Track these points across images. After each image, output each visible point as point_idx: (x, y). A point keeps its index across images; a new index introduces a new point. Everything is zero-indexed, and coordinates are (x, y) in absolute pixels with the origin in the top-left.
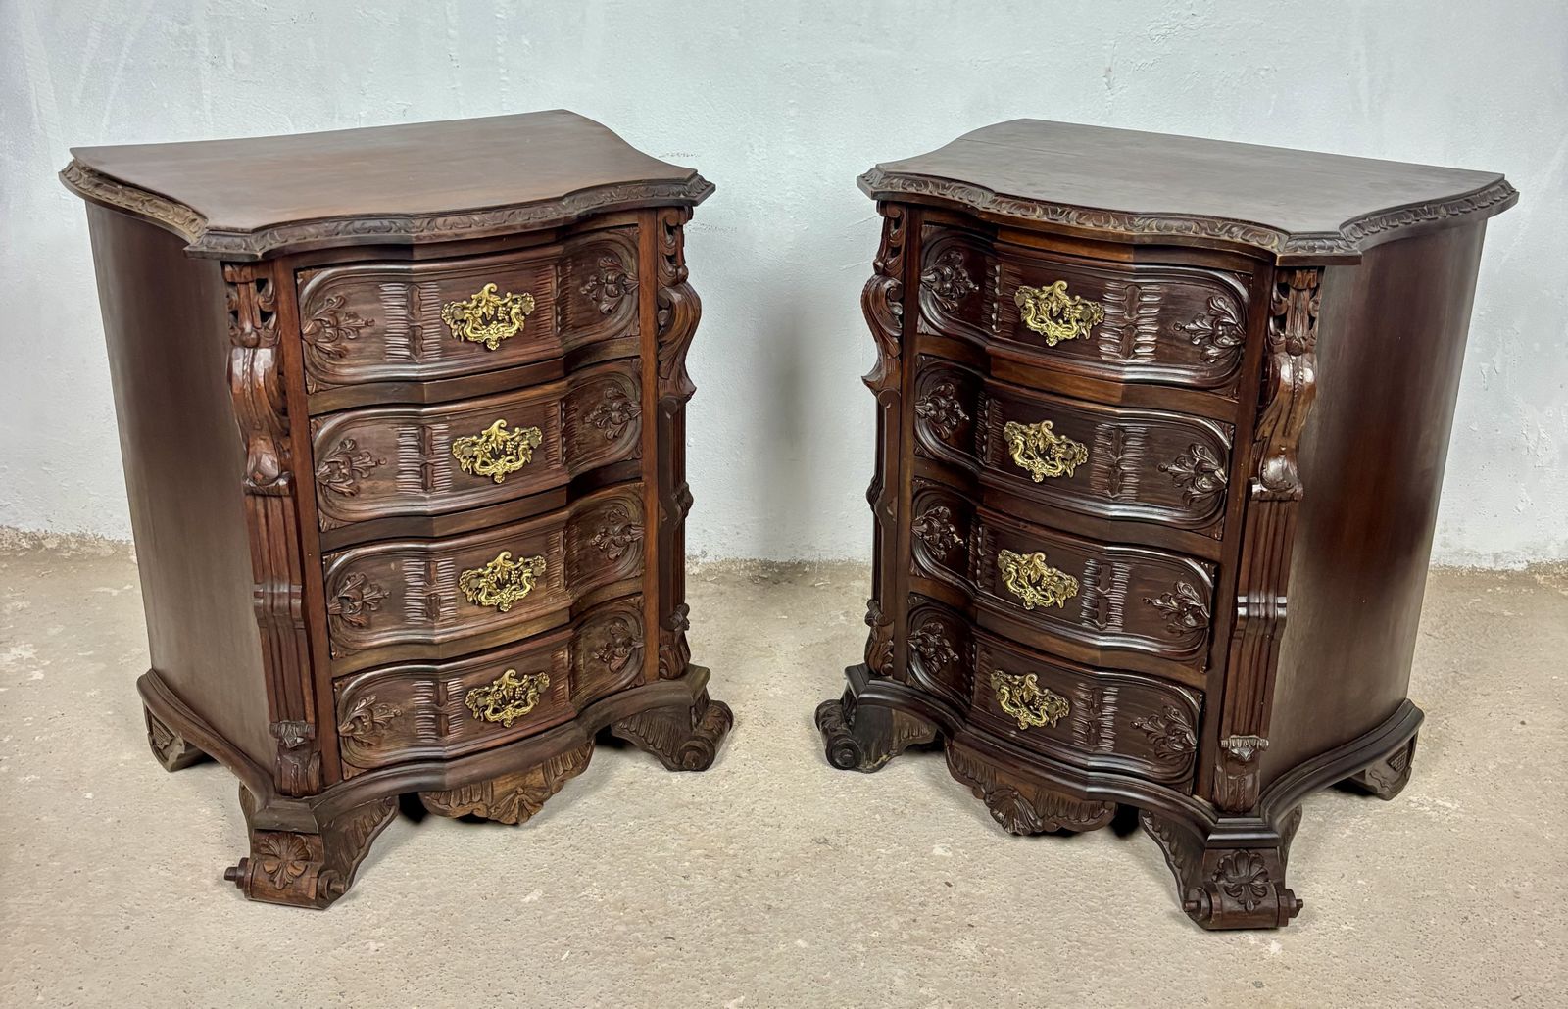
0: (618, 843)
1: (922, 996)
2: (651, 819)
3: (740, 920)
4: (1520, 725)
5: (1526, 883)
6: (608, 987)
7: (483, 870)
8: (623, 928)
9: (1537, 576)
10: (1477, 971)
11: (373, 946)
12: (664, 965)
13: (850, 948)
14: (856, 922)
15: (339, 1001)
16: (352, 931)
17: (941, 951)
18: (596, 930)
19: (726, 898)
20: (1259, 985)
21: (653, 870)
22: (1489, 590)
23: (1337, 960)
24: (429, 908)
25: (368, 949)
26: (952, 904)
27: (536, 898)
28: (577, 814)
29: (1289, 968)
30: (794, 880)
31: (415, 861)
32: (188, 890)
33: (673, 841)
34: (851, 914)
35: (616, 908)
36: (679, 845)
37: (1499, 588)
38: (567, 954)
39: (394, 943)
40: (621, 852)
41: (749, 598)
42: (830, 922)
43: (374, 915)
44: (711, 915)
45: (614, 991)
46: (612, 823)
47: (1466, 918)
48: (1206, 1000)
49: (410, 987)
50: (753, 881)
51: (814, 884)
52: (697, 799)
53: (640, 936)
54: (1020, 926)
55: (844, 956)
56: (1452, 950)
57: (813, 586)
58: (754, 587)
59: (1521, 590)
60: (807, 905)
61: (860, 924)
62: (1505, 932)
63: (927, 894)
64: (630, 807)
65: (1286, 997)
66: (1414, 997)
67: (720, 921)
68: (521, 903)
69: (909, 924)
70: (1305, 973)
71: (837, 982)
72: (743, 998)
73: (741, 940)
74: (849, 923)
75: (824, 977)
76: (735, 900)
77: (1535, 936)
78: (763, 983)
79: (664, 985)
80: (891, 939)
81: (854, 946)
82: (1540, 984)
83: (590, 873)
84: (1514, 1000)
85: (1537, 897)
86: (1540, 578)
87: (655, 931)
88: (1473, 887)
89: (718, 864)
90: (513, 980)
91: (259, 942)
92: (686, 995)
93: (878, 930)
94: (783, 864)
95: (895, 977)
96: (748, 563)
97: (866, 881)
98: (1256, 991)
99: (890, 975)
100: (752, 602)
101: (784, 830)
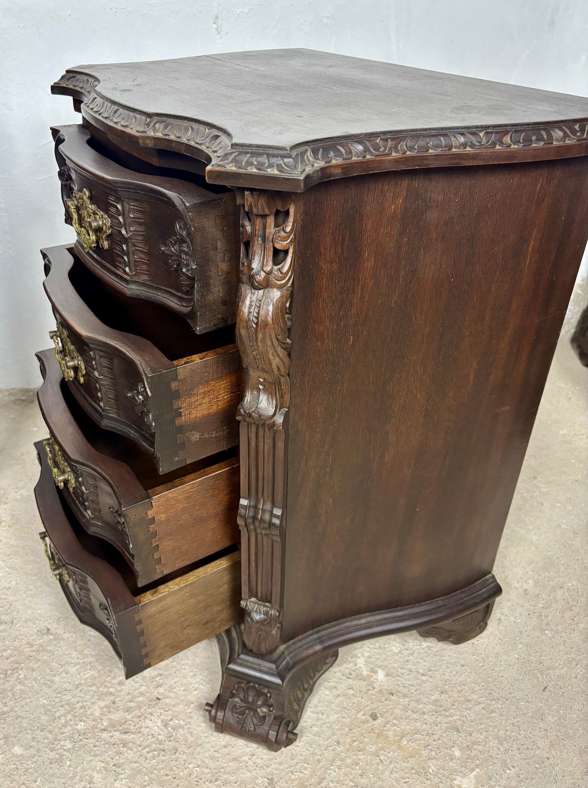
14: (65, 715)
17: (133, 733)
20: (374, 717)
23: (424, 678)
29: (393, 695)
30: (17, 678)
34: (62, 706)
41: (12, 416)
42: (44, 719)
48: (338, 742)
51: (35, 679)
55: (53, 757)
60: (26, 704)
61: (69, 717)
65: (395, 724)
70: (405, 696)
74: (59, 717)
80: (95, 727)
81: (62, 743)
82: (557, 673)
84: (544, 690)
93: (84, 721)
94: (12, 662)
95: (95, 774)
96: (11, 391)
97: (78, 667)
98: (373, 725)
99: (90, 772)
100: (14, 419)
101: (16, 625)
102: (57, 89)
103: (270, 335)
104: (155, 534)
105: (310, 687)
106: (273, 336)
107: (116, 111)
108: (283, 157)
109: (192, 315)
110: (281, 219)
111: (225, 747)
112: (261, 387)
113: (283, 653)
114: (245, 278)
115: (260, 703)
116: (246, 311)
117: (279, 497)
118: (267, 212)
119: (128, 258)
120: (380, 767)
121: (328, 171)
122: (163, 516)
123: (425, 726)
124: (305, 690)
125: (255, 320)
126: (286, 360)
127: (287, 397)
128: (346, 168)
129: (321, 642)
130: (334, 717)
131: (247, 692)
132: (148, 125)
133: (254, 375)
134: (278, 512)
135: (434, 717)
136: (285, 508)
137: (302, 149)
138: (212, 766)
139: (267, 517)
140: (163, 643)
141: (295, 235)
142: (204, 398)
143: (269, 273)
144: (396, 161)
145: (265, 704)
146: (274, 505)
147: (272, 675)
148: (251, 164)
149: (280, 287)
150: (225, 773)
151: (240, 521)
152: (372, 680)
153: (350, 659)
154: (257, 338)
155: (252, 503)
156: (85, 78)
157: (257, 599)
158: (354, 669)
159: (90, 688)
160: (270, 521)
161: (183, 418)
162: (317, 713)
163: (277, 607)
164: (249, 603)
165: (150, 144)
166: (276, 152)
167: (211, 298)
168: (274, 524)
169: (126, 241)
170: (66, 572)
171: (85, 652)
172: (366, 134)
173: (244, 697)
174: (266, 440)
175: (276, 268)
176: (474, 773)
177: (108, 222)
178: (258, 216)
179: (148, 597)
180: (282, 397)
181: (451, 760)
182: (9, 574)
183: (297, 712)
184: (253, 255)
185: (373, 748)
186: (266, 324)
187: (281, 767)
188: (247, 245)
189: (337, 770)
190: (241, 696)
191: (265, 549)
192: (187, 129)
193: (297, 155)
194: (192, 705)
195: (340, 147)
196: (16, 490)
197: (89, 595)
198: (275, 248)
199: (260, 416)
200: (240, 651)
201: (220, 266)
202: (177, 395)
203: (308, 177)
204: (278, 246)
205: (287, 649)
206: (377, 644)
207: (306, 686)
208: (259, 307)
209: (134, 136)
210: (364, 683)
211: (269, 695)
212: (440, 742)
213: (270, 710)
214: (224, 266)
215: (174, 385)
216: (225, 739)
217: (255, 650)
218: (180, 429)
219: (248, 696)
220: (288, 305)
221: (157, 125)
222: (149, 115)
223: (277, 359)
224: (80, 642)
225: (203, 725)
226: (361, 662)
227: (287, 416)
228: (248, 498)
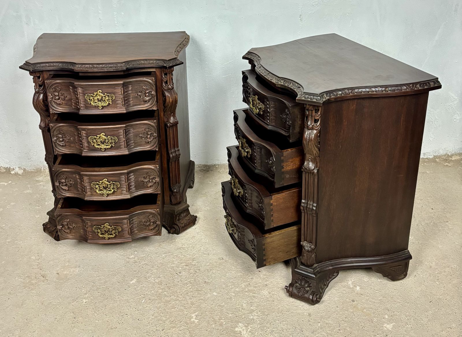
0: (159, 262)
1: (251, 309)
2: (169, 253)
3: (196, 286)
4: (431, 210)
5: (434, 263)
6: (157, 311)
7: (118, 273)
8: (161, 291)
9: (436, 159)
10: (419, 293)
11: (84, 301)
12: (174, 303)
13: (230, 294)
14: (231, 286)
15: (74, 320)
16: (78, 296)
17: (257, 294)
18: (153, 292)
19: (192, 280)
20: (353, 301)
21: (169, 271)
22: (422, 164)
23: (377, 291)
24: (102, 287)
25: (83, 302)
26: (260, 278)
27: (134, 282)
28: (147, 253)
29: (362, 295)
30: (212, 272)
31: (98, 271)
32: (28, 285)
33: (176, 261)
34: (230, 283)
35: (159, 284)
36: (178, 262)
37: (425, 164)
38: (144, 300)
39: (91, 299)
40: (160, 265)
41: (199, 177)
42: (224, 286)
43: (85, 290)
44: (188, 285)
45: (158, 312)
46: (158, 255)
47: (416, 275)
48: (337, 307)
49: (96, 315)
50: (200, 273)
51: (219, 273)
52: (183, 246)
53: (166, 293)
54: (281, 284)
55: (228, 297)
56: (411, 286)
57: (219, 172)
58: (201, 173)
59: (432, 164)
60: (217, 280)
61: (233, 286)
62: (427, 280)
63: (253, 275)
64: (163, 250)
65: (362, 305)
66: (400, 303)
67: (190, 287)
68: (130, 284)
69: (247, 285)
70: (368, 296)
71: (226, 306)
72: (197, 313)
73: (197, 293)
74: (229, 286)
75: (222, 304)
76: (195, 280)
77: (436, 280)
78: (203, 307)
79: (173, 309)
80: (242, 291)
81: (231, 294)
82: (438, 297)
83: (151, 273)
84: (430, 302)
85: (437, 267)
86: (437, 160)
87: (171, 291)
88: (418, 265)
89: (190, 268)
90: (127, 310)
91: (49, 302)
92: (180, 313)
93: (238, 288)
94: (210, 267)
95: (243, 304)
96: (199, 166)
97: (235, 271)
98: (352, 303)
99: (242, 303)
100: (201, 178)
101: (210, 255)
102: (244, 58)
103: (313, 143)
104: (272, 210)
105: (327, 284)
106: (314, 144)
107: (268, 74)
108: (317, 96)
109: (289, 136)
110: (317, 111)
111: (292, 302)
112: (310, 160)
113: (316, 267)
114: (306, 127)
115: (306, 286)
116: (306, 136)
117: (315, 199)
118: (313, 109)
119: (269, 118)
120: (354, 317)
121: (330, 100)
122: (275, 203)
123: (374, 307)
124: (325, 285)
125: (308, 139)
126: (318, 152)
127: (318, 164)
128: (335, 99)
129: (332, 266)
130: (336, 299)
131: (302, 281)
132: (279, 80)
133: (308, 156)
134: (315, 205)
135: (379, 305)
136: (317, 204)
137: (323, 94)
138: (287, 307)
139: (311, 207)
140: (271, 256)
141: (321, 115)
142: (291, 163)
143: (313, 126)
144: (351, 96)
145: (309, 286)
146: (313, 203)
147: (312, 274)
148: (309, 98)
149: (316, 130)
150: (292, 310)
151: (302, 208)
152: (354, 289)
153: (345, 281)
154: (309, 144)
155: (306, 202)
156: (255, 55)
157: (307, 242)
158: (347, 285)
159: (240, 279)
160: (312, 208)
161: (284, 169)
162: (330, 297)
163: (314, 244)
164: (304, 244)
165: (279, 86)
166: (315, 95)
167: (295, 131)
168: (313, 209)
169: (269, 112)
170: (236, 229)
171: (237, 267)
172: (342, 89)
173: (301, 283)
174: (311, 178)
175: (315, 124)
176: (393, 324)
177: (264, 106)
178: (310, 110)
179: (267, 235)
180: (317, 164)
181: (384, 319)
182: (205, 237)
183: (321, 293)
184: (309, 120)
185: (352, 310)
186: (312, 140)
187: (314, 311)
188: (307, 117)
189: (336, 315)
190: (299, 283)
191: (310, 220)
192: (290, 83)
193: (321, 96)
194: (280, 288)
195: (334, 93)
196: (205, 207)
197: (244, 237)
198: (315, 119)
199: (309, 169)
200: (300, 265)
201: (299, 122)
202: (283, 161)
203: (324, 102)
204: (315, 118)
205: (318, 266)
206: (358, 277)
207: (325, 283)
208: (310, 135)
209: (275, 84)
210: (351, 290)
211: (310, 282)
212: (380, 312)
213: (310, 289)
214: (300, 122)
215: (282, 158)
216: (292, 300)
217: (305, 264)
218: (283, 173)
219: (302, 282)
220: (319, 135)
221: (281, 81)
222: (279, 77)
223: (315, 151)
224: (235, 263)
225: (284, 295)
226: (350, 283)
227: (318, 170)
228: (305, 200)
